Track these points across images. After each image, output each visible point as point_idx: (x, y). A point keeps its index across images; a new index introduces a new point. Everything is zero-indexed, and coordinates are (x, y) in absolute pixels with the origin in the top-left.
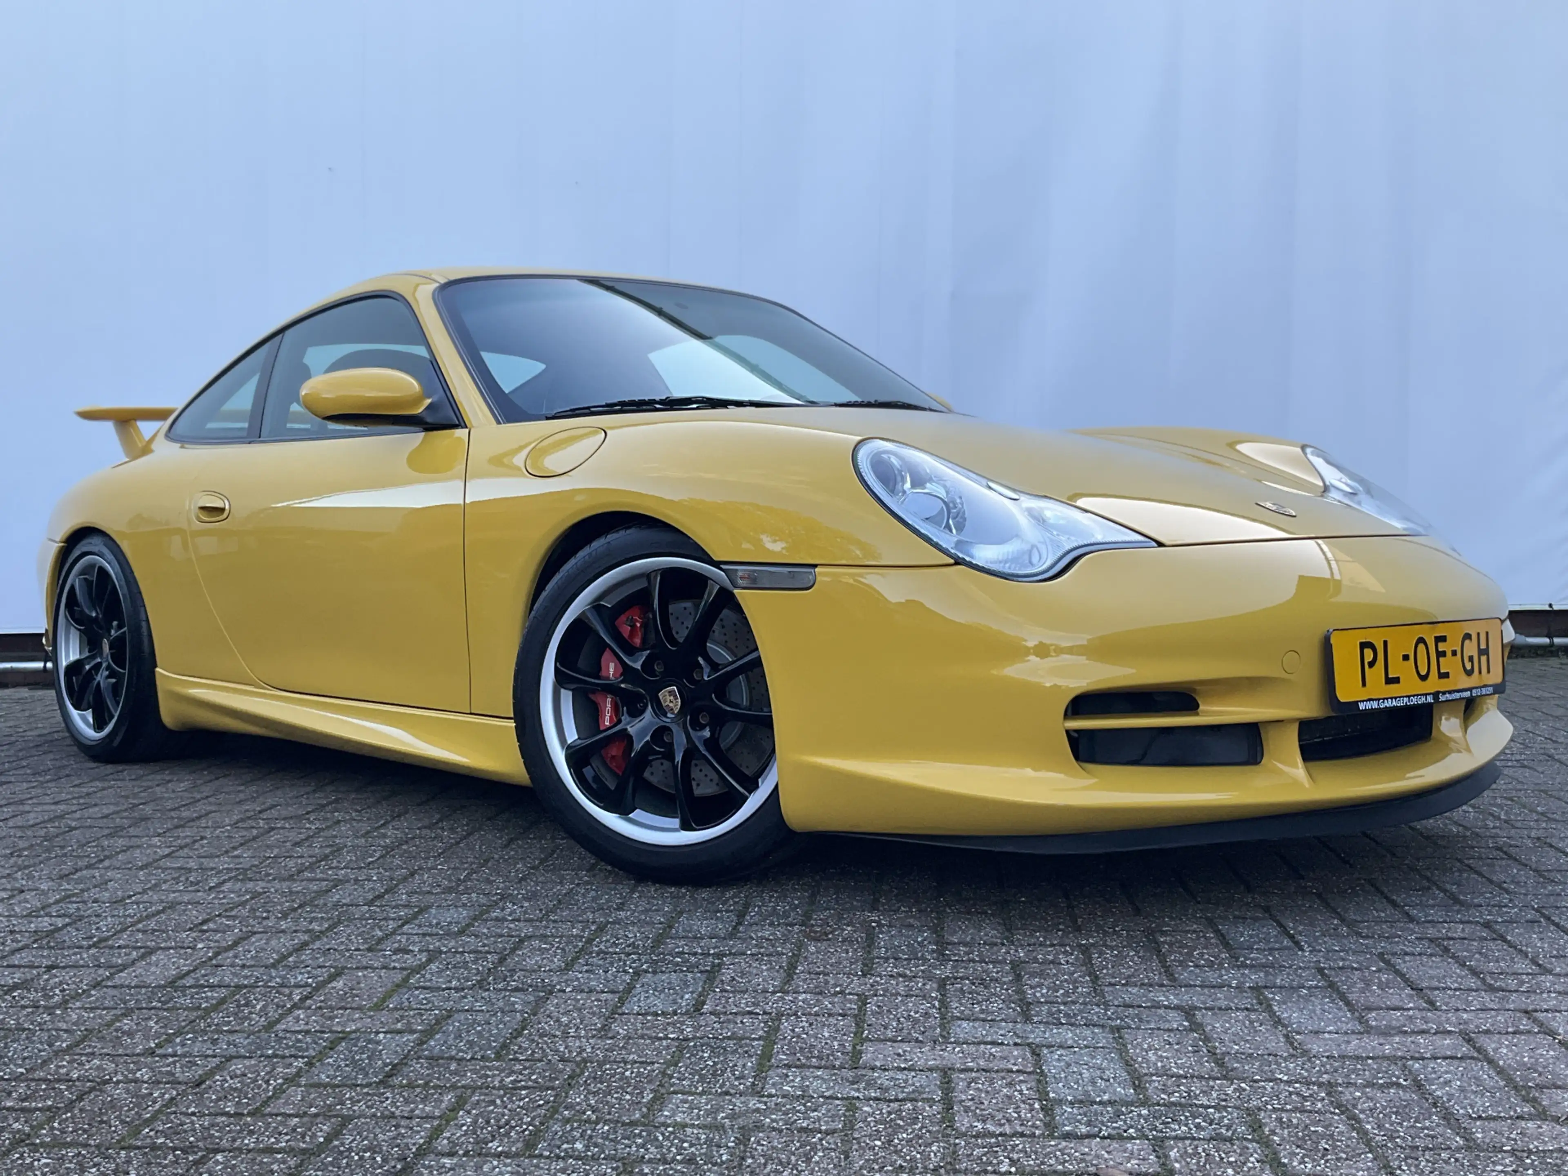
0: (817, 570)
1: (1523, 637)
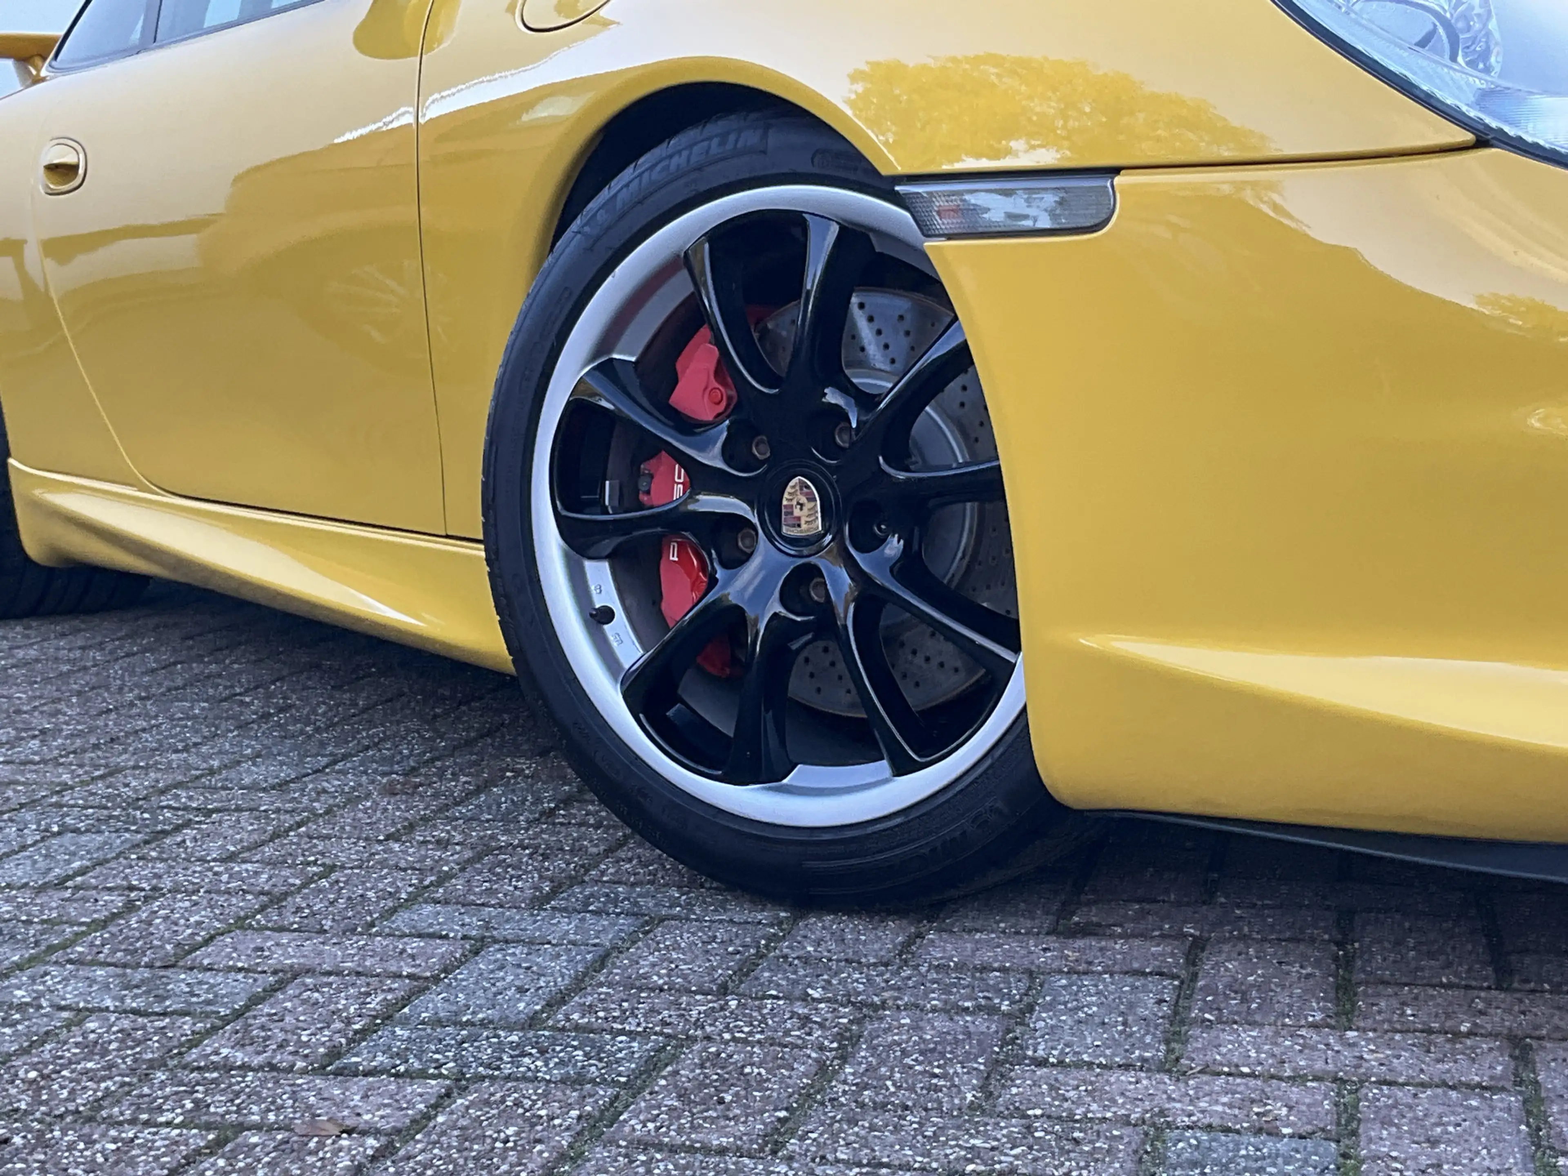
0: (1117, 180)
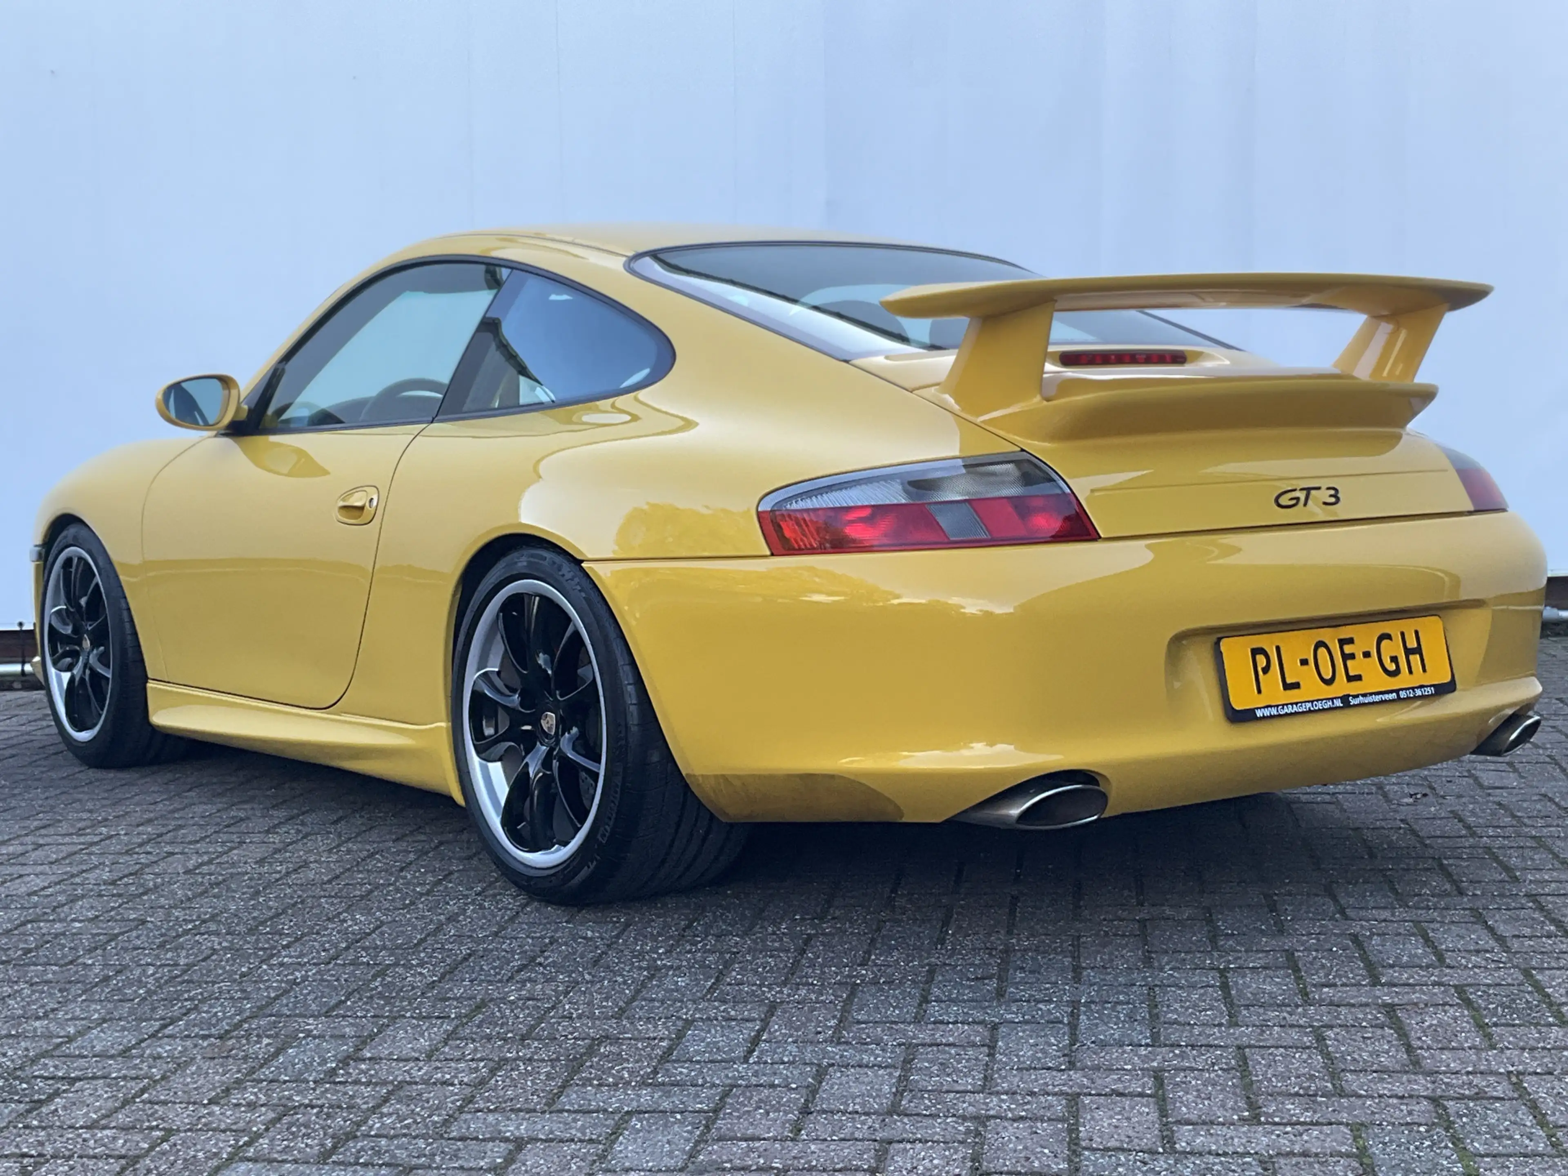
1: (1555, 610)
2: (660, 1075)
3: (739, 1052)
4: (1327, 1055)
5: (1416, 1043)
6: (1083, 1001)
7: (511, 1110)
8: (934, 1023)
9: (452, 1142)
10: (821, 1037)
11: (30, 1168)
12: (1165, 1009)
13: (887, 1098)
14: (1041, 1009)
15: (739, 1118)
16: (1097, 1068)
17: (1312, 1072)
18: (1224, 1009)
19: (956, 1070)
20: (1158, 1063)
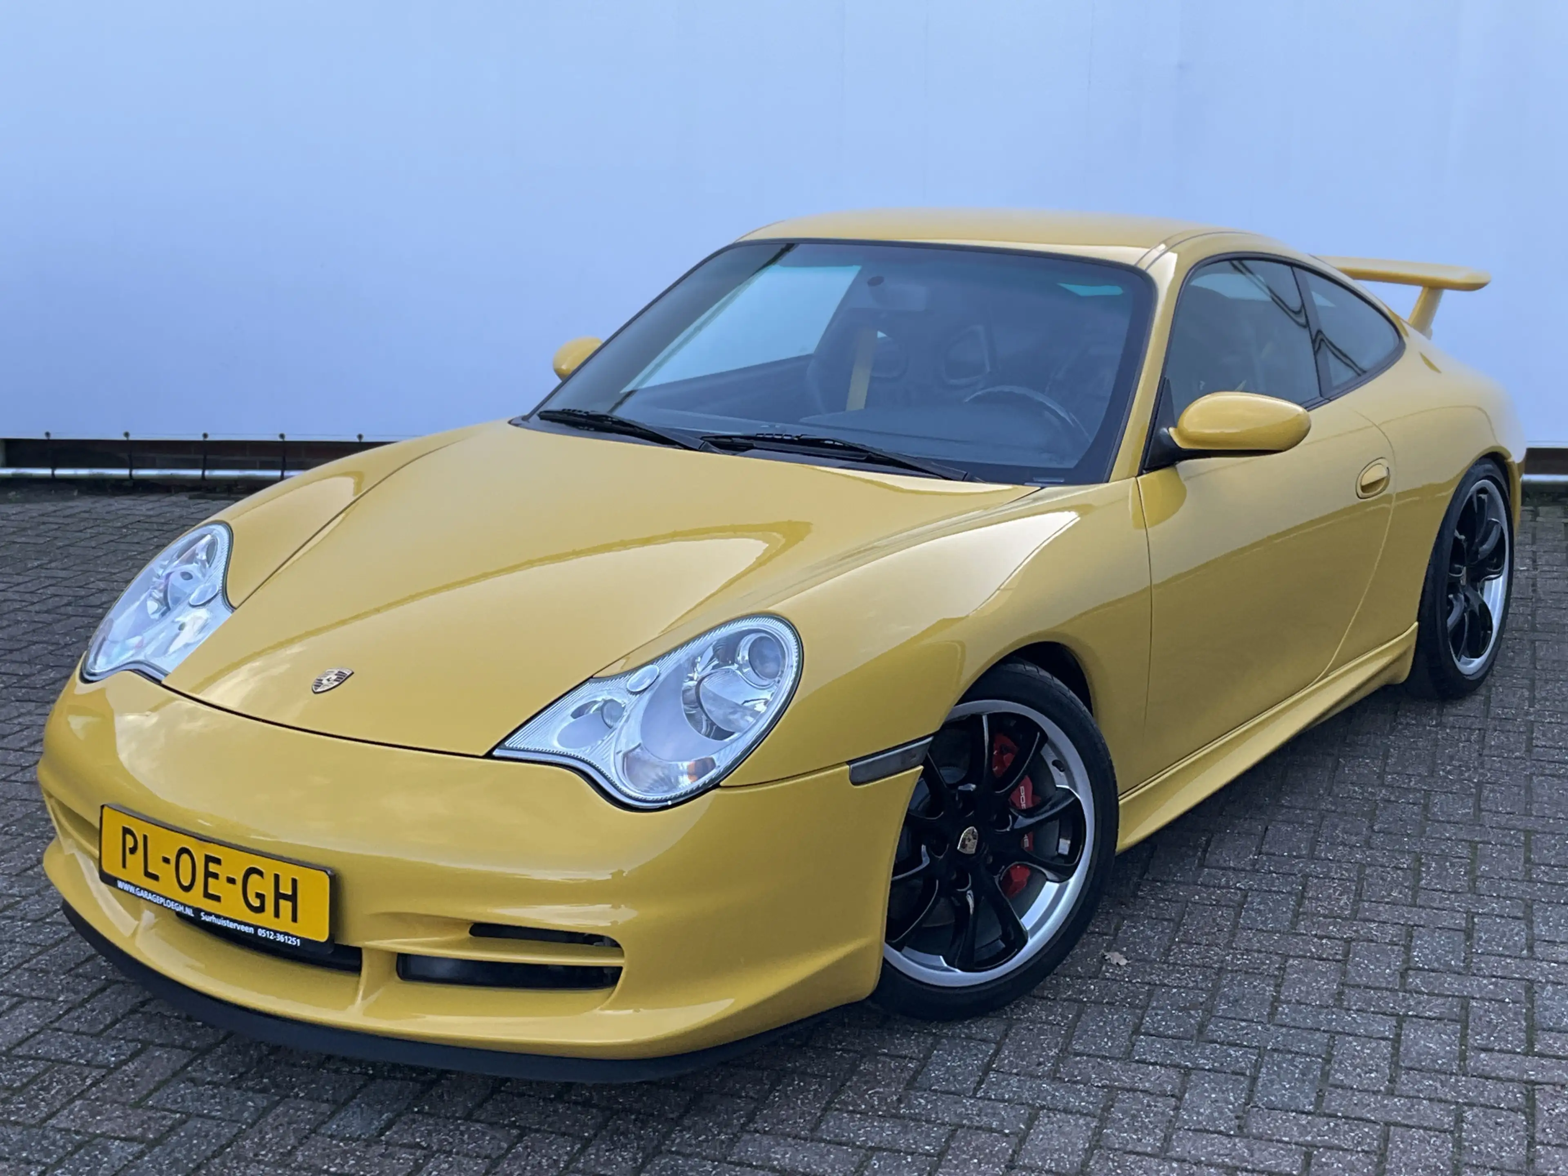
2: (902, 1106)
3: (970, 1084)
4: (1458, 1143)
5: (1539, 1136)
6: (1269, 1048)
7: (782, 1134)
8: (1137, 1062)
9: (732, 1166)
10: (1040, 1071)
11: (421, 1161)
12: (1336, 1066)
13: (1079, 1156)
14: (1230, 1055)
15: (957, 1167)
16: (1259, 1138)
17: (1439, 1164)
18: (1388, 1071)
19: (1144, 1126)
20: (1313, 1137)
